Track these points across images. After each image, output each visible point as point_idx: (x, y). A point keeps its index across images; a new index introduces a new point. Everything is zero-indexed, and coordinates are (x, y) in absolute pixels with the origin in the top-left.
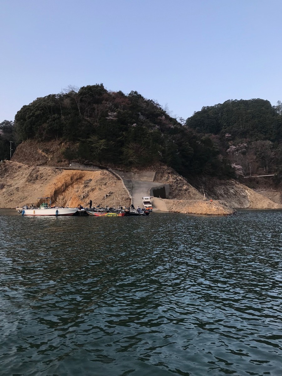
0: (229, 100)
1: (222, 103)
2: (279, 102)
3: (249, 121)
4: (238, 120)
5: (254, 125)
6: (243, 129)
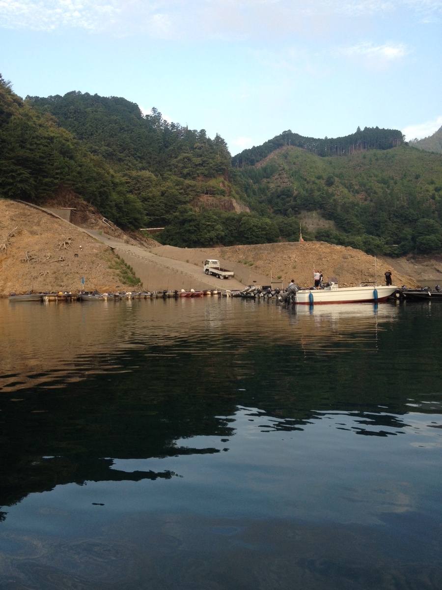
0: (74, 92)
1: (62, 95)
2: (154, 109)
3: (116, 135)
4: (97, 131)
5: (123, 143)
6: (106, 148)
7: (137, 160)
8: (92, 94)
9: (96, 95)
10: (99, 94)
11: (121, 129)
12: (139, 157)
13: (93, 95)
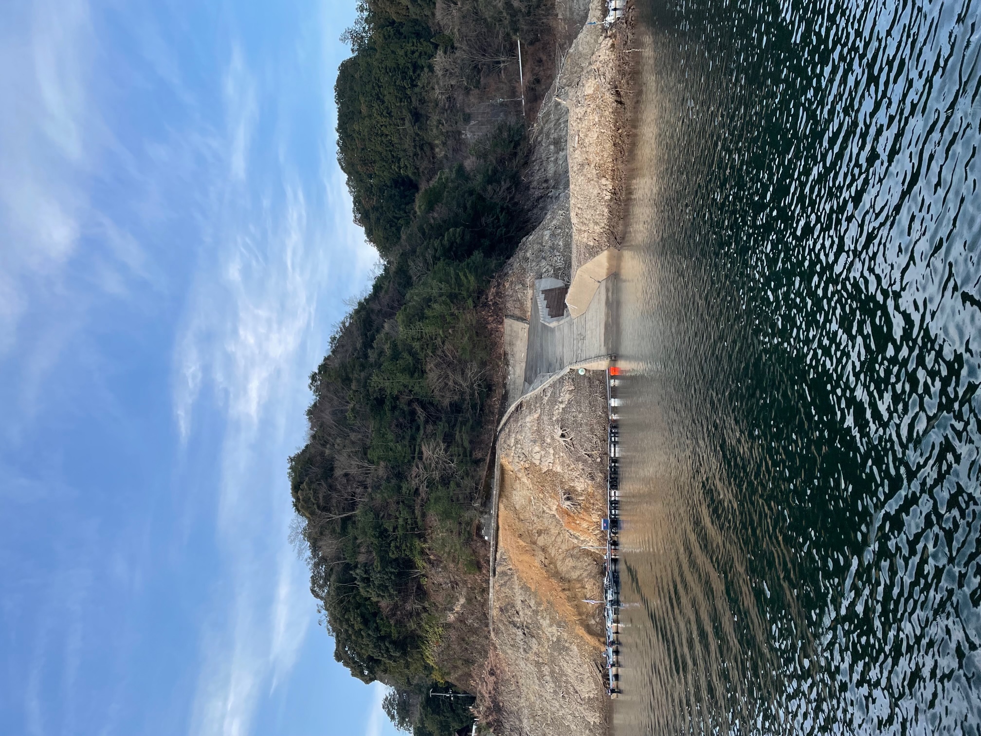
0: (339, 160)
1: (345, 177)
2: (343, 39)
3: (387, 108)
4: (387, 135)
5: (396, 97)
6: (406, 122)
7: (419, 75)
8: (336, 136)
9: (337, 131)
10: (336, 126)
11: (378, 98)
12: (414, 72)
13: (338, 134)
